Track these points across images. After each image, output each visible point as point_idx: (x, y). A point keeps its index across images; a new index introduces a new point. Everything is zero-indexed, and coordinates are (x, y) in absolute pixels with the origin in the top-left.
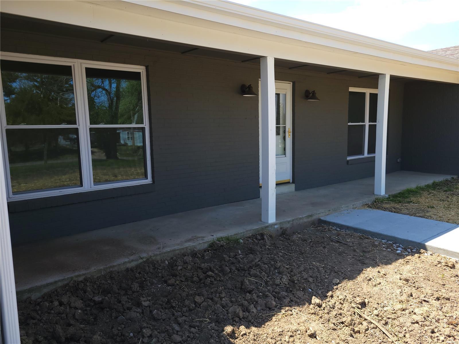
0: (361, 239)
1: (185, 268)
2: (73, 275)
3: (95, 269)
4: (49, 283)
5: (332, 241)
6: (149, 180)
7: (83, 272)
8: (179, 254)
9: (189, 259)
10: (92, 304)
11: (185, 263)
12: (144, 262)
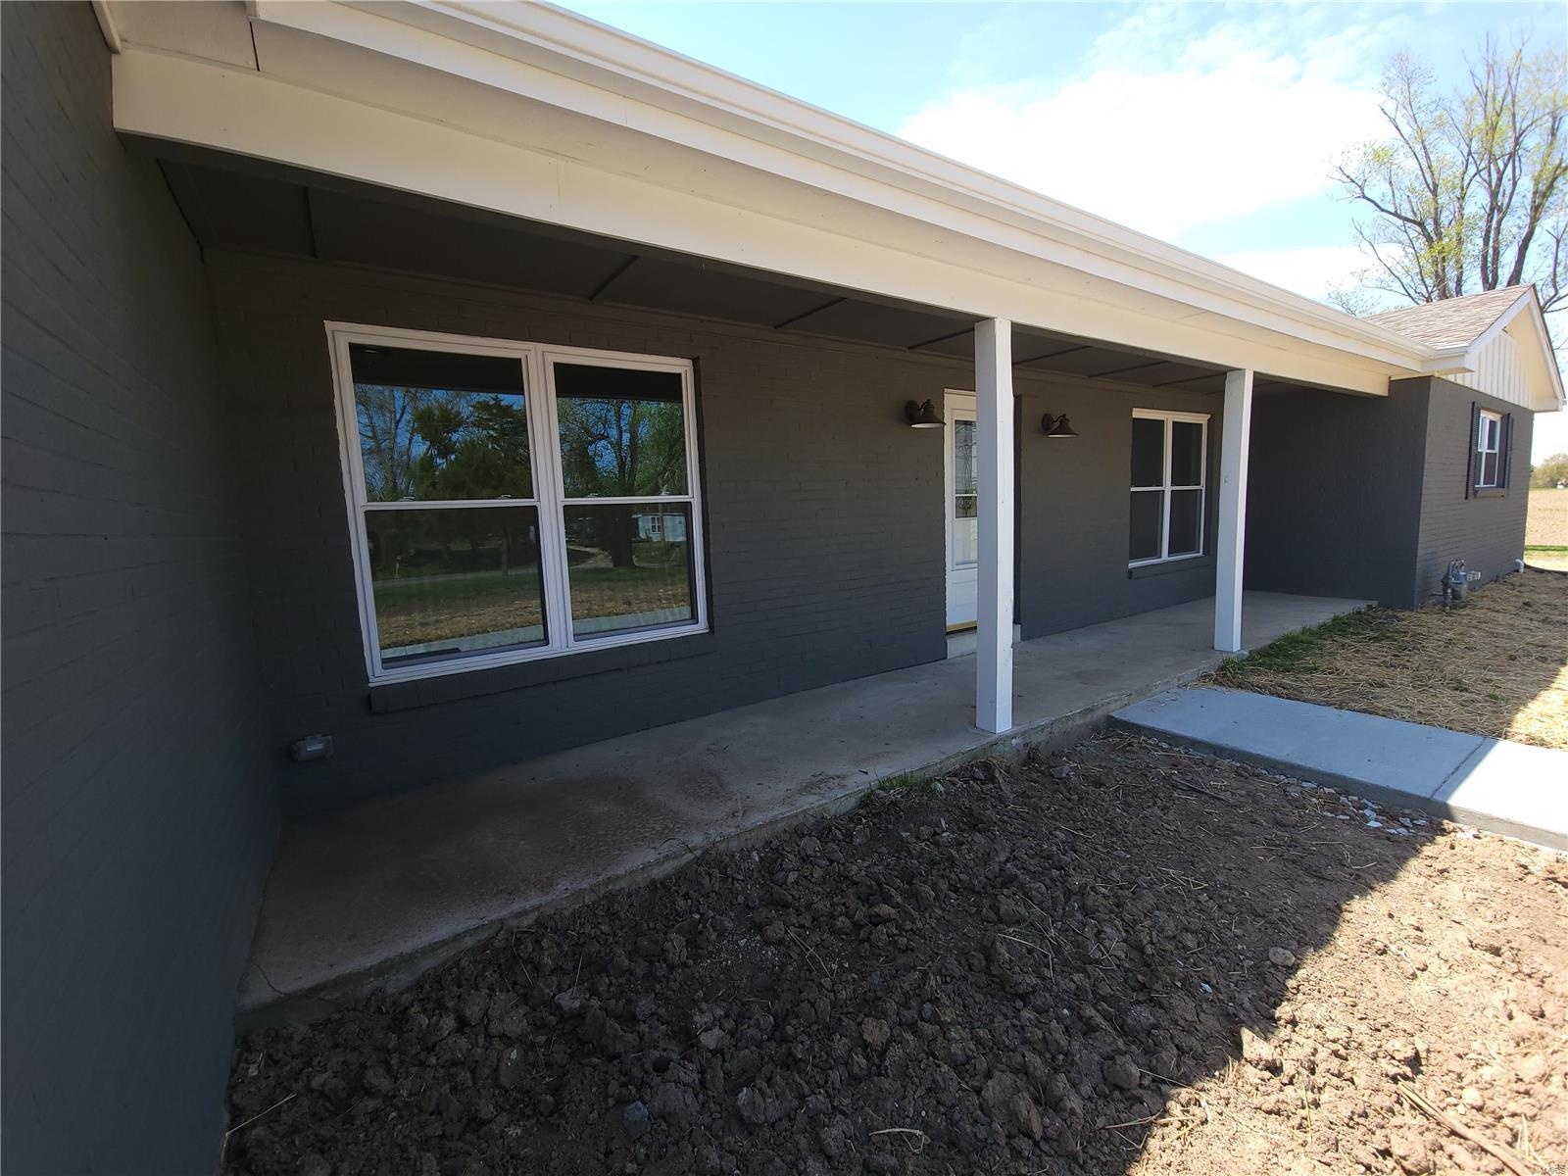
0: (1241, 776)
1: (805, 877)
2: (504, 913)
3: (567, 889)
4: (436, 943)
5: (1175, 787)
6: (701, 627)
7: (535, 900)
8: (786, 831)
9: (811, 845)
10: (553, 1020)
11: (805, 859)
12: (698, 861)
